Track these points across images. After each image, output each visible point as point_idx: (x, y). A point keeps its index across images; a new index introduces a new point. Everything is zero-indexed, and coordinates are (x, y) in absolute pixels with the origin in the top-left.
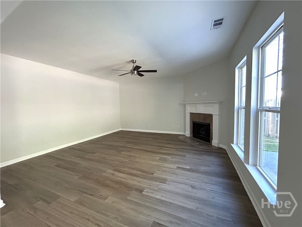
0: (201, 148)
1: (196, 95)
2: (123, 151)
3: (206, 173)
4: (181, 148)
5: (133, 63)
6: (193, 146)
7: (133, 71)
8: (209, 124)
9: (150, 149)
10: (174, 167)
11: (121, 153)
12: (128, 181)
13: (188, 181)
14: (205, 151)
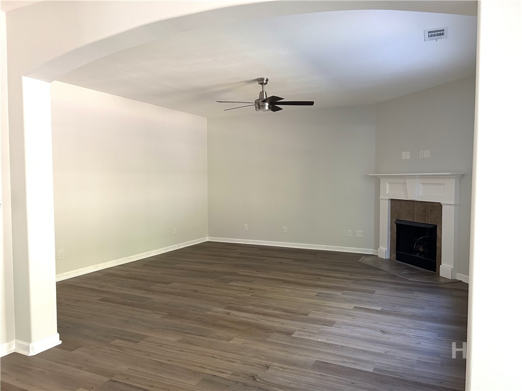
0: (411, 281)
1: (406, 155)
2: (232, 280)
3: (413, 317)
4: (366, 280)
5: (262, 84)
6: (394, 277)
7: (261, 104)
8: (435, 227)
9: (293, 280)
10: (350, 308)
11: (229, 284)
12: (259, 322)
13: (376, 325)
14: (419, 286)
